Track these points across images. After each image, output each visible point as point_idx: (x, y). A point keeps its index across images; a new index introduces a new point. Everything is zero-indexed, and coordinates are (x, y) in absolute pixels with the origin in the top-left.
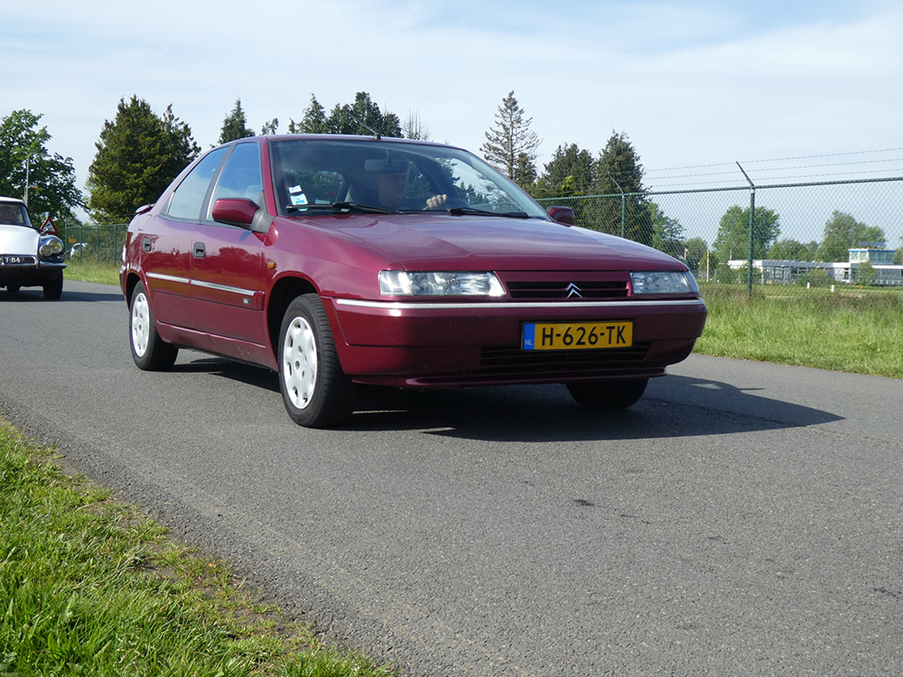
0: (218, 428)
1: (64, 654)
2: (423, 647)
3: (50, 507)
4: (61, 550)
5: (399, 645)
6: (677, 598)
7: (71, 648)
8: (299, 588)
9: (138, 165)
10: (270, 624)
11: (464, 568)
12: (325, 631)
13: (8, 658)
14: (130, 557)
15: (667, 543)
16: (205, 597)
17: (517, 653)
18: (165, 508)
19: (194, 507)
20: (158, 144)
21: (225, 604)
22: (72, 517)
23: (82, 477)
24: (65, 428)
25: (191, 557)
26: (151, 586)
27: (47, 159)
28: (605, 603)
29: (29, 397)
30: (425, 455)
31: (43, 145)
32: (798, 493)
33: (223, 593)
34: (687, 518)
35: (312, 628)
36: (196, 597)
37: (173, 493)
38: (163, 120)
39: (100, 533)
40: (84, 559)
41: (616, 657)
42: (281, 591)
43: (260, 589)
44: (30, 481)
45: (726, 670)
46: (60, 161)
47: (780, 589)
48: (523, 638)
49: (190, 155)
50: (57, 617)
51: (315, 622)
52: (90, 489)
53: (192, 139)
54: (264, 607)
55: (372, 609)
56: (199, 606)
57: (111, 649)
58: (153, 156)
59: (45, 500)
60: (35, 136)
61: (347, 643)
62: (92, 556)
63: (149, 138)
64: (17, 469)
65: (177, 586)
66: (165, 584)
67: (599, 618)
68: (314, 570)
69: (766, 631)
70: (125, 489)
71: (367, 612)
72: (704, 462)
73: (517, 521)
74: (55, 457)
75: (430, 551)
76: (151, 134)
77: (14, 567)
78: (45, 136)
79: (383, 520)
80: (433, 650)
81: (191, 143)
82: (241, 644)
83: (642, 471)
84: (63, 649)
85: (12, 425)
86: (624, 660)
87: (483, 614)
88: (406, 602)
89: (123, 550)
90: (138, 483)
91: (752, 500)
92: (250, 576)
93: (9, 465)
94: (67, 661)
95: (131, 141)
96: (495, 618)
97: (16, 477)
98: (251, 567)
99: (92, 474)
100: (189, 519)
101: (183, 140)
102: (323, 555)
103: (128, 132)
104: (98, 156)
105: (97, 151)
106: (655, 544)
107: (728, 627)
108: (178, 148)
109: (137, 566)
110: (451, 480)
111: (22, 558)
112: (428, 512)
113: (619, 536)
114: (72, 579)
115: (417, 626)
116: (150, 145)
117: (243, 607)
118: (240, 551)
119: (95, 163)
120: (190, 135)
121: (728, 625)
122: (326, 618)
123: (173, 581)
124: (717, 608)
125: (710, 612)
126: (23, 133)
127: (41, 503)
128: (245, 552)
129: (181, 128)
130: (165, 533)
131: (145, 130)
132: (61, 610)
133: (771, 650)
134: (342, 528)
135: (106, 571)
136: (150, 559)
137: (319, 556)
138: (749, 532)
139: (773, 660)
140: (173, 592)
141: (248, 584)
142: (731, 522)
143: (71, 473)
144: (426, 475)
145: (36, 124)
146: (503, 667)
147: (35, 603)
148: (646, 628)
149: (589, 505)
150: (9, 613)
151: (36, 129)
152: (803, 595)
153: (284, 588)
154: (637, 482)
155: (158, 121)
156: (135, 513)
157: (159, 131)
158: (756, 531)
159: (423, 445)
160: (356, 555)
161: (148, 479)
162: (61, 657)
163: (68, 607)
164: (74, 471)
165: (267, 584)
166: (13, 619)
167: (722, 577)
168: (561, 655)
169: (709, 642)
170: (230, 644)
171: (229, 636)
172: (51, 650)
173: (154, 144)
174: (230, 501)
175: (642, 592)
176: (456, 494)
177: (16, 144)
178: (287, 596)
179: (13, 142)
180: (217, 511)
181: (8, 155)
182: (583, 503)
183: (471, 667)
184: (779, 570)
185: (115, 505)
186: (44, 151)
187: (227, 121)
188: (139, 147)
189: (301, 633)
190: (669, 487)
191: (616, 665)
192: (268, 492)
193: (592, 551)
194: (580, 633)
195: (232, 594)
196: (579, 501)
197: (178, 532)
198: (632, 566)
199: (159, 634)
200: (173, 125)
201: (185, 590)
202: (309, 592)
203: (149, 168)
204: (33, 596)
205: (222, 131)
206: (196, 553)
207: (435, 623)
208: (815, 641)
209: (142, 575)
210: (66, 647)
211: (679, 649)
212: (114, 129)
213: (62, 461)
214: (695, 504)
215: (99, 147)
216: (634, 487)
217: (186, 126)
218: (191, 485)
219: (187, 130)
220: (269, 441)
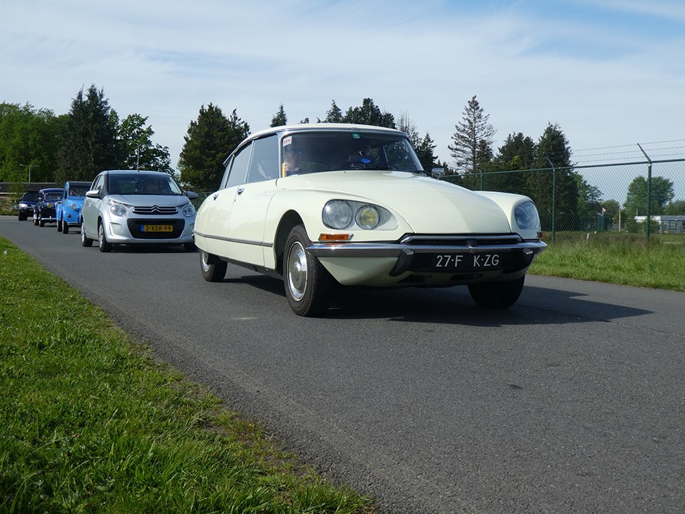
0: (260, 332)
1: (146, 481)
2: (394, 483)
3: (143, 385)
4: (149, 412)
5: (377, 482)
6: (579, 455)
7: (151, 477)
8: (309, 441)
9: (213, 152)
10: (289, 465)
11: (426, 430)
12: (326, 471)
13: (110, 483)
14: (195, 418)
15: (574, 416)
16: (245, 447)
17: (460, 490)
18: (221, 386)
19: (241, 385)
20: (227, 137)
21: (258, 452)
22: (158, 391)
23: (167, 364)
24: (157, 332)
25: (237, 419)
26: (209, 438)
27: (151, 148)
28: (525, 456)
29: (134, 310)
30: (403, 352)
31: (149, 139)
32: (674, 382)
33: (258, 444)
34: (590, 398)
35: (317, 469)
36: (239, 447)
37: (227, 376)
38: (230, 120)
39: (177, 403)
40: (165, 419)
41: (531, 494)
42: (297, 443)
43: (283, 442)
44: (132, 367)
45: (611, 505)
46: (160, 149)
47: (655, 450)
48: (465, 479)
50: (142, 456)
51: (320, 465)
52: (172, 372)
53: (250, 133)
54: (285, 454)
55: (359, 458)
56: (241, 452)
57: (177, 479)
58: (223, 145)
59: (140, 379)
60: (143, 132)
61: (341, 480)
62: (170, 417)
63: (220, 133)
64: (123, 359)
65: (228, 439)
66: (218, 437)
67: (520, 467)
68: (321, 430)
69: (643, 479)
70: (195, 373)
71: (356, 459)
72: (605, 360)
73: (466, 399)
74: (149, 351)
75: (403, 418)
76: (222, 130)
77: (117, 423)
78: (150, 132)
79: (371, 397)
80: (400, 486)
82: (268, 479)
83: (559, 365)
84: (146, 477)
85: (122, 329)
86: (536, 496)
87: (438, 462)
88: (384, 453)
89: (192, 413)
90: (204, 369)
91: (639, 387)
92: (277, 433)
93: (118, 356)
94: (148, 485)
95: (208, 135)
96: (446, 465)
97: (122, 364)
98: (277, 426)
99: (173, 363)
100: (238, 394)
101: (244, 134)
102: (328, 420)
103: (206, 129)
104: (186, 146)
105: (185, 142)
106: (565, 416)
107: (615, 475)
109: (200, 424)
111: (123, 417)
112: (403, 392)
113: (539, 411)
114: (156, 432)
115: (390, 469)
116: (221, 138)
117: (271, 454)
118: (271, 416)
119: (184, 151)
120: (248, 130)
121: (614, 474)
122: (327, 462)
123: (224, 435)
124: (607, 462)
125: (602, 465)
126: (135, 130)
127: (138, 382)
128: (274, 417)
129: (243, 125)
130: (220, 403)
131: (218, 127)
132: (146, 452)
133: (646, 492)
134: (342, 402)
135: (179, 427)
136: (210, 421)
137: (325, 421)
138: (635, 409)
139: (646, 499)
140: (224, 443)
141: (275, 439)
142: (622, 402)
143: (159, 361)
144: (403, 366)
145: (144, 123)
146: (449, 499)
147: (129, 446)
148: (554, 475)
149: (518, 388)
150: (112, 453)
151: (144, 128)
152: (672, 455)
153: (300, 441)
154: (555, 373)
155: (226, 121)
156: (201, 389)
157: (227, 127)
158: (640, 408)
159: (402, 345)
160: (351, 420)
161: (210, 366)
162: (144, 483)
163: (151, 450)
164: (162, 361)
165: (288, 438)
166: (113, 457)
167: (612, 440)
168: (491, 491)
169: (600, 485)
170: (261, 478)
171: (260, 473)
172: (137, 478)
173: (223, 137)
174: (266, 382)
175: (553, 449)
176: (424, 379)
177: (131, 138)
178: (301, 447)
179: (129, 137)
180: (256, 389)
181: (125, 145)
182: (514, 387)
183: (427, 498)
184: (655, 436)
185: (187, 383)
186: (149, 143)
187: (274, 120)
188: (214, 139)
189: (310, 472)
190: (579, 377)
191: (530, 500)
192: (292, 376)
193: (519, 421)
194: (506, 477)
195: (264, 444)
196: (512, 385)
197: (229, 402)
198: (547, 431)
199: (212, 469)
200: (237, 124)
201: (232, 441)
202: (316, 445)
203: (220, 153)
204: (128, 442)
206: (241, 417)
207: (403, 468)
208: (679, 487)
209: (203, 431)
210: (148, 476)
211: (577, 490)
212: (197, 126)
213: (154, 353)
214: (597, 389)
215: (186, 139)
216: (552, 377)
217: (246, 124)
218: (240, 371)
219: (247, 127)
220: (295, 342)
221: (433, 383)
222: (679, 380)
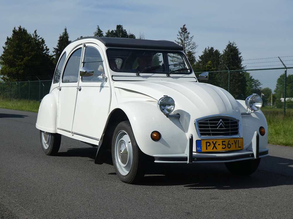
9: (21, 56)
19: (17, 215)
20: (30, 47)
30: (124, 190)
37: (9, 208)
38: (33, 37)
49: (44, 52)
53: (45, 45)
58: (28, 52)
63: (26, 45)
72: (246, 195)
76: (27, 43)
81: (45, 47)
95: (18, 46)
101: (42, 45)
103: (17, 42)
104: (4, 52)
105: (3, 50)
108: (39, 49)
110: (132, 202)
119: (3, 55)
120: (44, 43)
129: (40, 40)
131: (25, 41)
144: (122, 200)
154: (215, 204)
155: (30, 37)
157: (31, 41)
173: (28, 47)
176: (134, 209)
182: (188, 213)
187: (60, 37)
188: (22, 49)
190: (228, 206)
192: (51, 208)
200: (37, 39)
203: (26, 57)
205: (58, 42)
212: (11, 41)
215: (4, 48)
216: (212, 206)
217: (43, 40)
218: (18, 204)
219: (43, 41)
220: (58, 183)
221: (139, 212)
222: (288, 209)
